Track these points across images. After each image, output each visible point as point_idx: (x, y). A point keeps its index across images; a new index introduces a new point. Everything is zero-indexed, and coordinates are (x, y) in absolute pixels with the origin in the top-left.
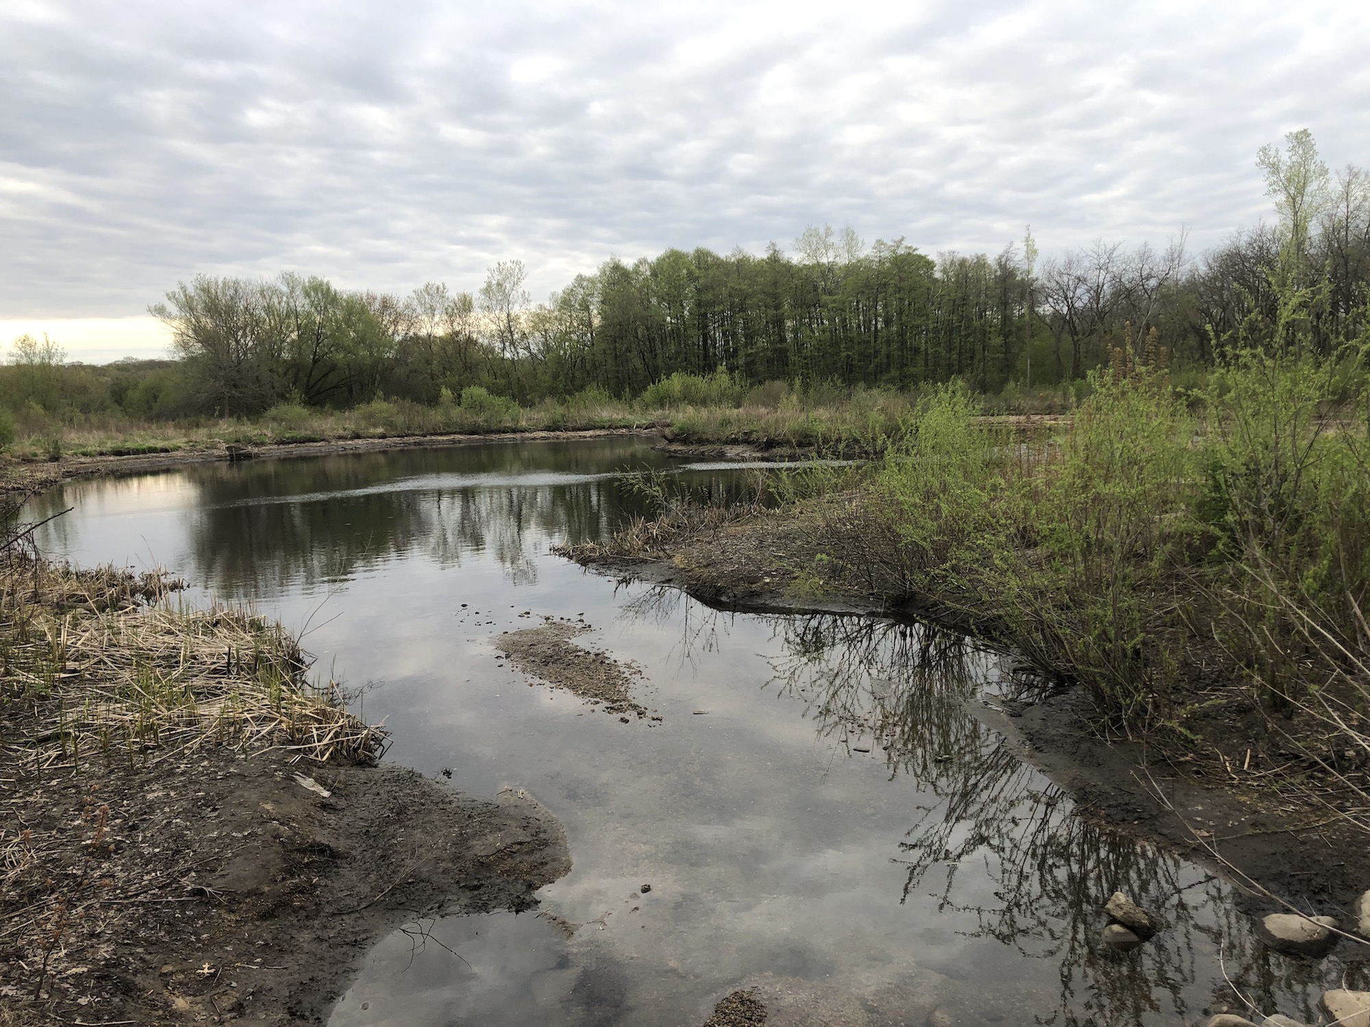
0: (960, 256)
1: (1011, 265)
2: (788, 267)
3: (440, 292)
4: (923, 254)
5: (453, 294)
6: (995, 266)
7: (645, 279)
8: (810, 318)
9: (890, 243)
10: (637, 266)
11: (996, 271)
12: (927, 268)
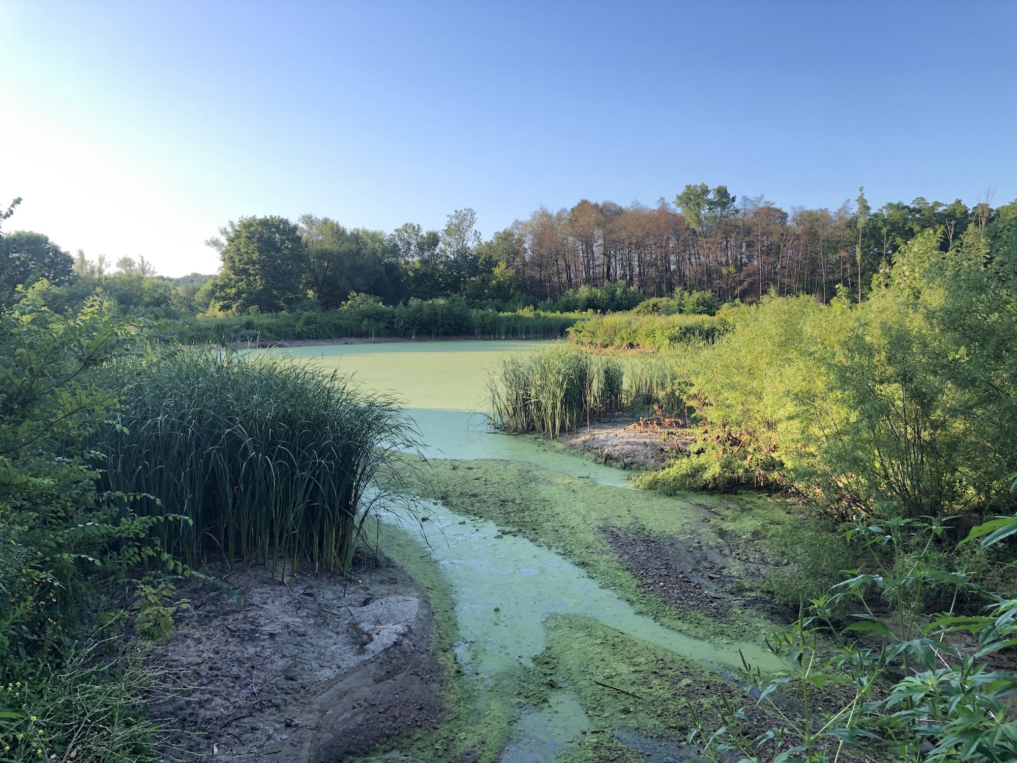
0: (809, 209)
1: (849, 217)
2: (675, 215)
3: (416, 230)
4: (778, 207)
5: (424, 233)
6: (836, 218)
7: (565, 225)
8: (690, 255)
9: (752, 199)
10: (559, 214)
11: (836, 222)
12: (782, 218)
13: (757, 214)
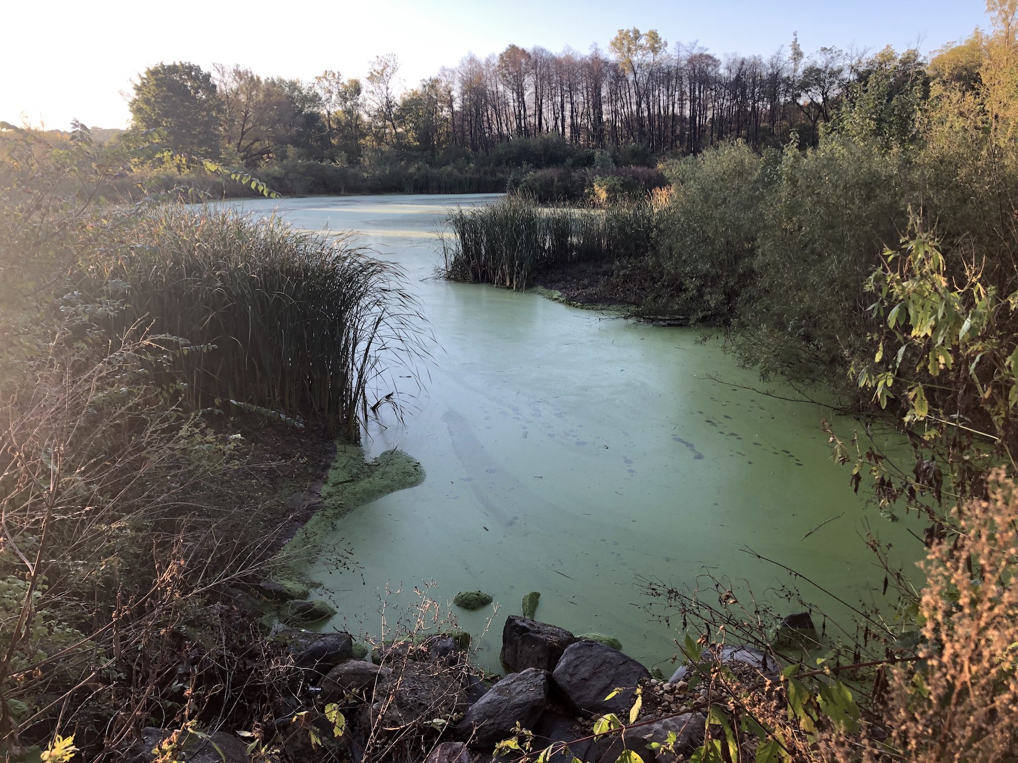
0: (741, 57)
1: (781, 64)
2: (606, 63)
3: (336, 76)
4: (711, 55)
5: (345, 80)
6: (769, 66)
7: (494, 71)
9: (686, 45)
10: (488, 60)
11: (769, 69)
12: (715, 66)
13: (691, 61)
